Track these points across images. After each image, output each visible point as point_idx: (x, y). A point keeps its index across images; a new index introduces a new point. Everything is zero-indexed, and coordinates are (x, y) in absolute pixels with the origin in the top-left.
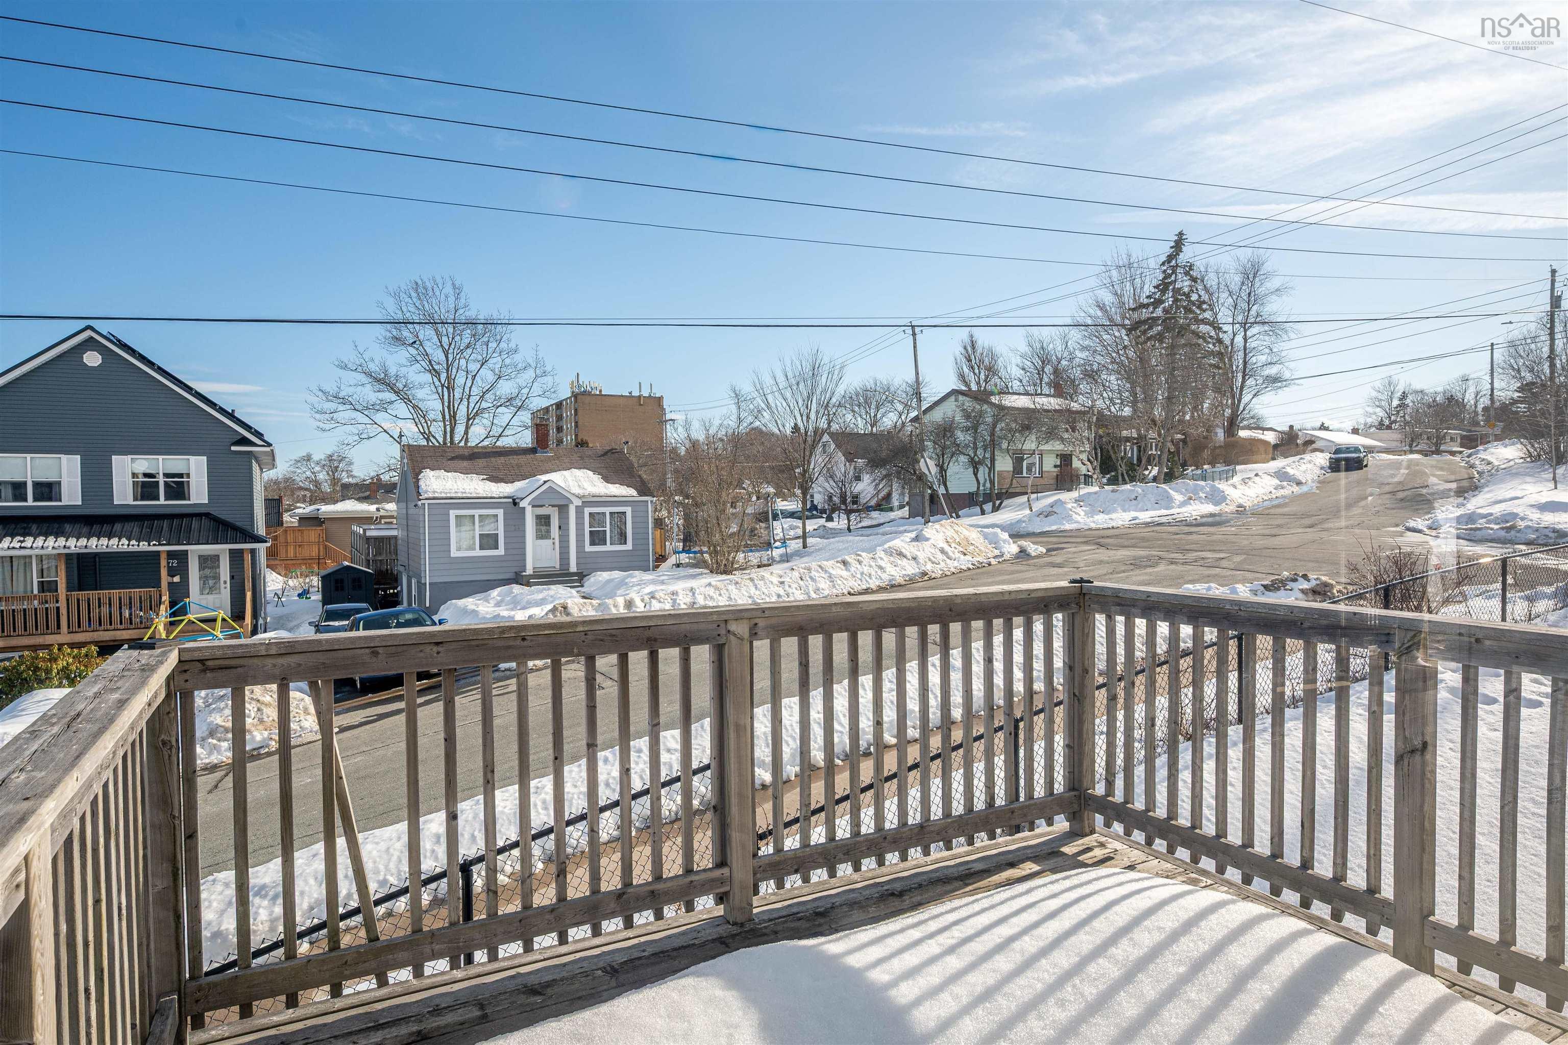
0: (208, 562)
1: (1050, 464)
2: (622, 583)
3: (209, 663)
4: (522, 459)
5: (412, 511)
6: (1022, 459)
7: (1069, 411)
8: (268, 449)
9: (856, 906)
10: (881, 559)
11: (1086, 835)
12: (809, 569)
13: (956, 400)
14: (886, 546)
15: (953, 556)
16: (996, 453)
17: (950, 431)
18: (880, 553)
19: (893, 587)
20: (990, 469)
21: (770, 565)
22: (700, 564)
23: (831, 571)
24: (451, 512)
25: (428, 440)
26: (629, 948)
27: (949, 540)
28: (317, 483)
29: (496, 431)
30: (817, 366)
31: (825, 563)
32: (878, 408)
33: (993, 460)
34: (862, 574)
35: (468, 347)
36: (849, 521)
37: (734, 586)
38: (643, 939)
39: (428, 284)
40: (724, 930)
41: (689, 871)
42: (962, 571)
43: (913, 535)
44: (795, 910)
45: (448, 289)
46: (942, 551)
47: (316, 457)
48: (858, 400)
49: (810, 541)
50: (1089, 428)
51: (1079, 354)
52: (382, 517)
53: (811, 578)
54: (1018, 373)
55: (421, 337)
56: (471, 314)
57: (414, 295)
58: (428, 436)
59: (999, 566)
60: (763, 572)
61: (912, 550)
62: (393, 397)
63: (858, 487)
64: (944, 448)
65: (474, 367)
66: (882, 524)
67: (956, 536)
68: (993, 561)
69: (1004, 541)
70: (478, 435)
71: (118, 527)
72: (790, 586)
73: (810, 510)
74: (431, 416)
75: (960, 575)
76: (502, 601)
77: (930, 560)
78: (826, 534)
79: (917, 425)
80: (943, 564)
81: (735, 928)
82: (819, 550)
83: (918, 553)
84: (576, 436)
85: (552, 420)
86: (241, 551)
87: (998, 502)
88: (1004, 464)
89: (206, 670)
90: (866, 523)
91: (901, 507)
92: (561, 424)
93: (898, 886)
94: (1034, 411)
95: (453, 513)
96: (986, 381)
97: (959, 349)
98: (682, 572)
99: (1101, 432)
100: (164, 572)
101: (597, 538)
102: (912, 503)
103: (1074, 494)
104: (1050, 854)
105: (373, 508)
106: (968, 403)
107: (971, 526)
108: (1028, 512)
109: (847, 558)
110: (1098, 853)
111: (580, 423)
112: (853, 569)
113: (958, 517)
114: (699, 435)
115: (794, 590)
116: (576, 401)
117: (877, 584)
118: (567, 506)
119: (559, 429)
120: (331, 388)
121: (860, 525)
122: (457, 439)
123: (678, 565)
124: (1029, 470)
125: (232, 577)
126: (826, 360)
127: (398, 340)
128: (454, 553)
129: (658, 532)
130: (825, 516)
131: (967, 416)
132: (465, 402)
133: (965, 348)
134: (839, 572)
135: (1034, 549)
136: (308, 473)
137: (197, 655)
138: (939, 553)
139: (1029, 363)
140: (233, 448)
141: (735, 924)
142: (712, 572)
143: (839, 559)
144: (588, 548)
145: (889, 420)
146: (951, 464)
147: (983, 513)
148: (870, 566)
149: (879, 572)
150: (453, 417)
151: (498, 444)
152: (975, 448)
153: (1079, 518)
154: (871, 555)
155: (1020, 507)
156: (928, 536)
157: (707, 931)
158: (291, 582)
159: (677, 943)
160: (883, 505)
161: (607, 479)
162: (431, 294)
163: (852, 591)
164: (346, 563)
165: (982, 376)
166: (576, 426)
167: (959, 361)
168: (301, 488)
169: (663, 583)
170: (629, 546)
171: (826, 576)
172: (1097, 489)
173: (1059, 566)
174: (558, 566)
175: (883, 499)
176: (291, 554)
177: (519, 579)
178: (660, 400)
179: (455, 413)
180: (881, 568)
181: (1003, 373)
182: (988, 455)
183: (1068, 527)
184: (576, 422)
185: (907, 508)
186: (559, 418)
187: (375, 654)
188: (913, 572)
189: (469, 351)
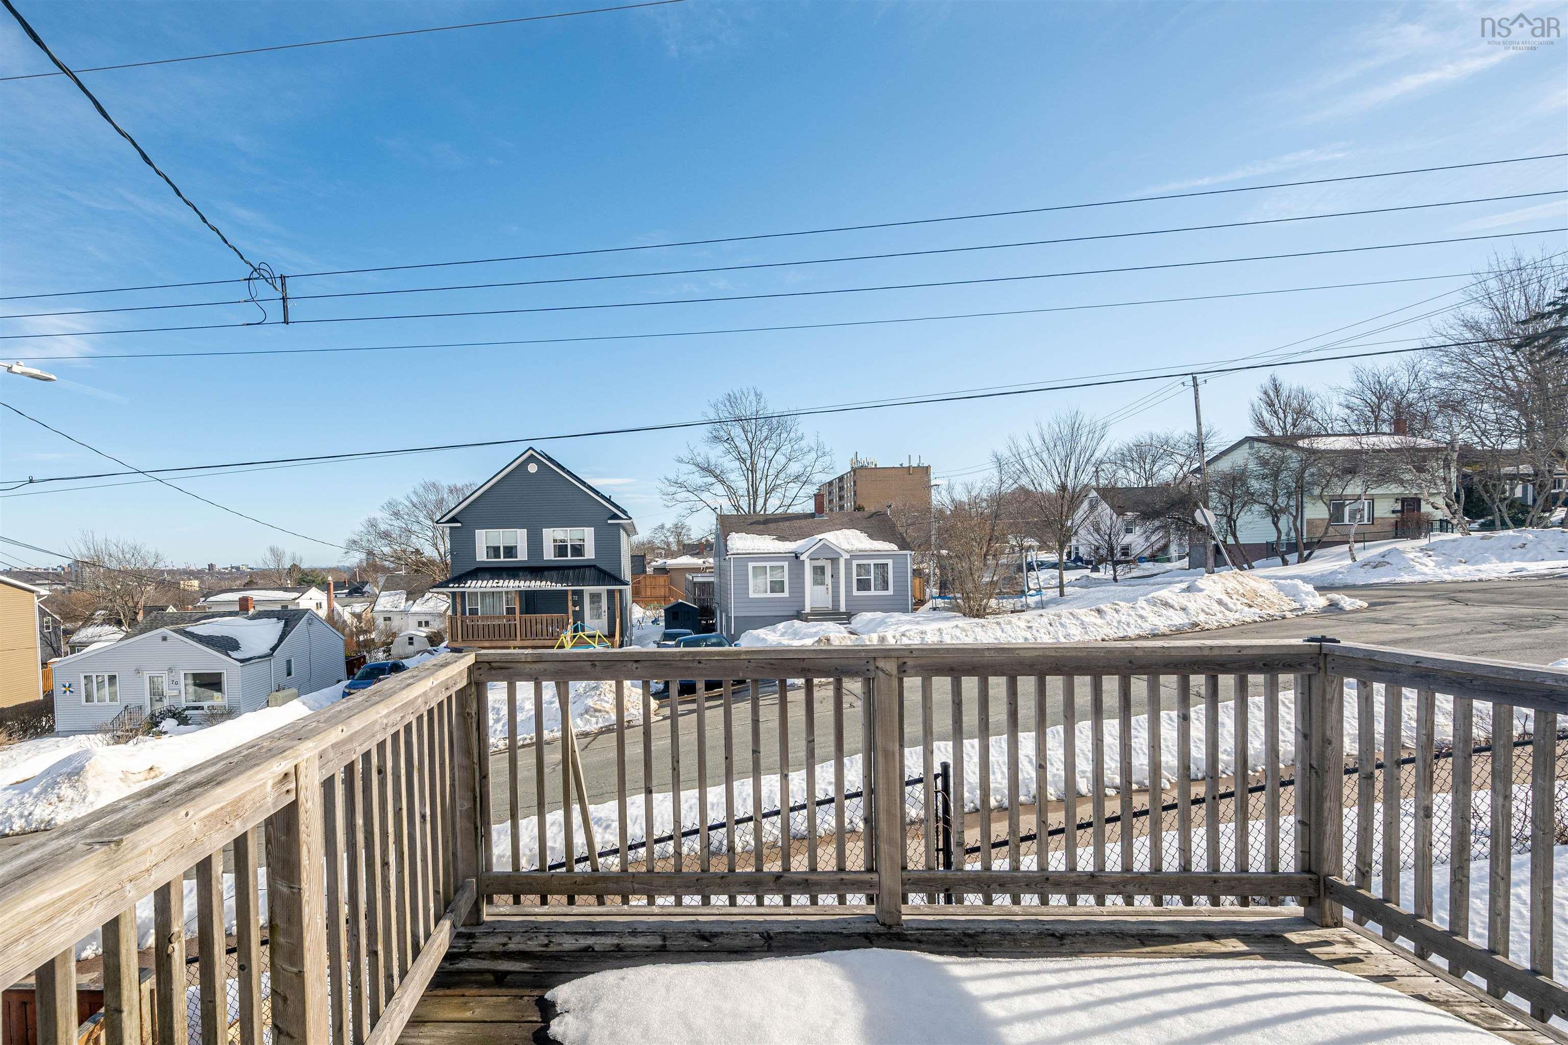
0: (595, 598)
1: (1385, 510)
2: (882, 623)
3: (493, 664)
4: (804, 523)
5: (723, 563)
6: (1343, 506)
7: (1415, 450)
8: (629, 521)
9: (1008, 937)
10: (1143, 608)
11: (1327, 926)
12: (1059, 616)
13: (1251, 448)
14: (1149, 596)
15: (1235, 608)
16: (1305, 500)
17: (1240, 480)
18: (1141, 602)
19: (1155, 636)
20: (1295, 518)
21: (1024, 611)
22: (955, 608)
23: (1083, 618)
24: (750, 564)
25: (738, 511)
26: (787, 922)
27: (1229, 590)
28: (668, 544)
29: (787, 501)
30: (1077, 425)
31: (1077, 611)
32: (1154, 462)
33: (1300, 508)
34: (1119, 622)
35: (766, 439)
36: (1115, 571)
37: (980, 629)
38: (800, 918)
39: (737, 395)
40: (872, 928)
41: (841, 869)
42: (1244, 623)
43: (1184, 585)
44: (944, 926)
45: (752, 397)
46: (1220, 602)
47: (667, 526)
48: (1131, 455)
49: (1067, 590)
50: (1447, 466)
51: (1434, 384)
52: (707, 568)
53: (1061, 624)
54: (1344, 413)
55: (732, 434)
56: (769, 412)
57: (728, 404)
58: (737, 508)
59: (1298, 620)
60: (1014, 618)
61: (1181, 600)
62: (713, 480)
63: (1127, 539)
64: (1232, 499)
65: (770, 454)
66: (1156, 575)
67: (1239, 587)
68: (1289, 615)
69: (1307, 594)
70: (773, 506)
71: (546, 573)
72: (1038, 631)
73: (1075, 561)
74: (740, 493)
75: (1242, 628)
76: (785, 632)
77: (1203, 610)
78: (1087, 583)
79: (1198, 476)
80: (1220, 616)
81: (883, 928)
82: (1074, 599)
83: (1188, 604)
84: (855, 502)
85: (836, 490)
86: (613, 591)
87: (1306, 553)
88: (1316, 511)
89: (492, 668)
90: (1136, 573)
91: (1181, 558)
92: (842, 493)
93: (1061, 929)
94: (1360, 452)
95: (751, 565)
96: (1294, 425)
97: (1256, 396)
98: (937, 614)
99: (1467, 470)
100: (570, 604)
101: (863, 585)
102: (1194, 554)
103: (1423, 542)
104: (1267, 936)
105: (701, 561)
106: (1265, 450)
107: (1261, 577)
108: (1350, 562)
109: (1102, 607)
110: (1341, 950)
111: (858, 492)
112: (1108, 618)
113: (1251, 567)
114: (961, 496)
115: (1043, 635)
116: (855, 475)
117: (1137, 632)
118: (838, 559)
119: (841, 498)
120: (672, 477)
121: (1130, 575)
122: (758, 508)
123: (935, 609)
124: (1352, 516)
125: (609, 608)
126: (1086, 421)
127: (717, 439)
128: (752, 595)
129: (917, 581)
130: (1090, 566)
131: (1264, 463)
132: (764, 481)
133: (1266, 393)
134: (1092, 618)
135: (1347, 602)
136: (663, 538)
137: (485, 659)
138: (1216, 605)
139: (1358, 401)
140: (609, 522)
141: (883, 924)
142: (965, 615)
143: (1094, 608)
144: (856, 593)
145: (1167, 472)
146: (1242, 514)
147: (1285, 563)
148: (1129, 615)
149: (1139, 621)
150: (756, 492)
151: (789, 511)
152: (1275, 496)
153: (1425, 570)
154: (1131, 605)
155: (1340, 556)
156: (1201, 586)
157: (857, 925)
158: (648, 613)
159: (827, 928)
160: (1159, 555)
161: (871, 536)
162: (739, 401)
163: (1107, 638)
164: (680, 601)
165: (1289, 420)
166: (855, 495)
167: (1256, 408)
168: (659, 548)
169: (918, 623)
170: (890, 592)
171: (1078, 623)
172: (1459, 535)
173: (1385, 622)
174: (831, 607)
175: (1159, 550)
176: (649, 593)
177: (800, 616)
178: (927, 469)
179: (757, 490)
180: (1141, 617)
181: (1319, 414)
182: (1292, 503)
183: (1407, 578)
184: (855, 492)
185: (1187, 559)
186: (841, 489)
187: (594, 665)
188: (1182, 622)
189: (767, 442)
